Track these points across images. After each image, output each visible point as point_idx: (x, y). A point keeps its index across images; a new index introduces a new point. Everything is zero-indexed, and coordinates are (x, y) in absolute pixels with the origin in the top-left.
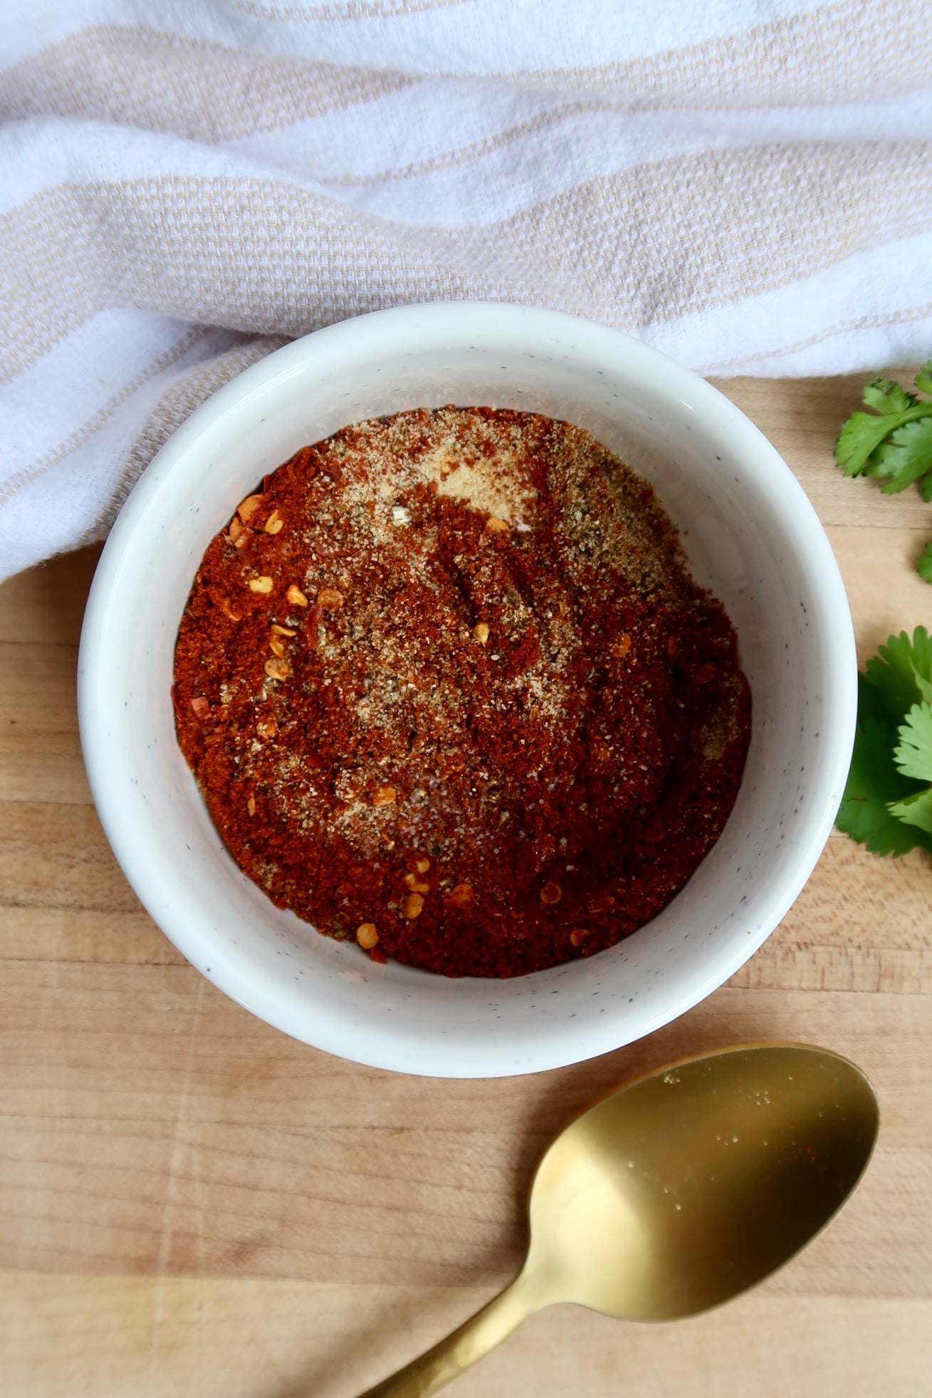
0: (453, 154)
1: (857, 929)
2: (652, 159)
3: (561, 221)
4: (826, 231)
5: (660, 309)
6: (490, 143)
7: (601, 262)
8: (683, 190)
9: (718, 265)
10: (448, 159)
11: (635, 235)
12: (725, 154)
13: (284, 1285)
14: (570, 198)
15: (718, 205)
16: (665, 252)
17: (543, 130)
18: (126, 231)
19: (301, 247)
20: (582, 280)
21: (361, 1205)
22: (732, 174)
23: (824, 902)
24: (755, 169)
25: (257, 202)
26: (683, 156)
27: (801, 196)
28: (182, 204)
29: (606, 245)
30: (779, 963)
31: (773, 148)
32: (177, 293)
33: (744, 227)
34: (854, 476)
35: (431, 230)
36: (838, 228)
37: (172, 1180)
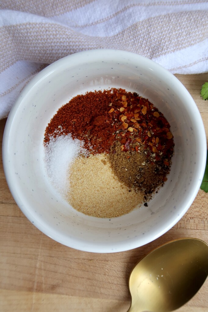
0: (103, 19)
1: (206, 214)
2: (153, 16)
3: (129, 34)
4: (198, 32)
5: (154, 55)
6: (112, 16)
7: (139, 44)
8: (160, 23)
9: (169, 42)
10: (102, 21)
11: (148, 36)
12: (172, 14)
13: (63, 296)
14: (131, 28)
15: (170, 27)
16: (156, 40)
17: (125, 11)
18: (19, 38)
19: (61, 40)
20: (135, 49)
21: (81, 278)
22: (174, 19)
23: (197, 207)
24: (180, 18)
25: (50, 29)
26: (161, 15)
27: (192, 23)
28: (31, 30)
29: (141, 39)
30: (185, 223)
31: (185, 12)
32: (33, 54)
33: (177, 32)
34: (205, 100)
35: (96, 37)
36: (202, 31)
37: (37, 270)
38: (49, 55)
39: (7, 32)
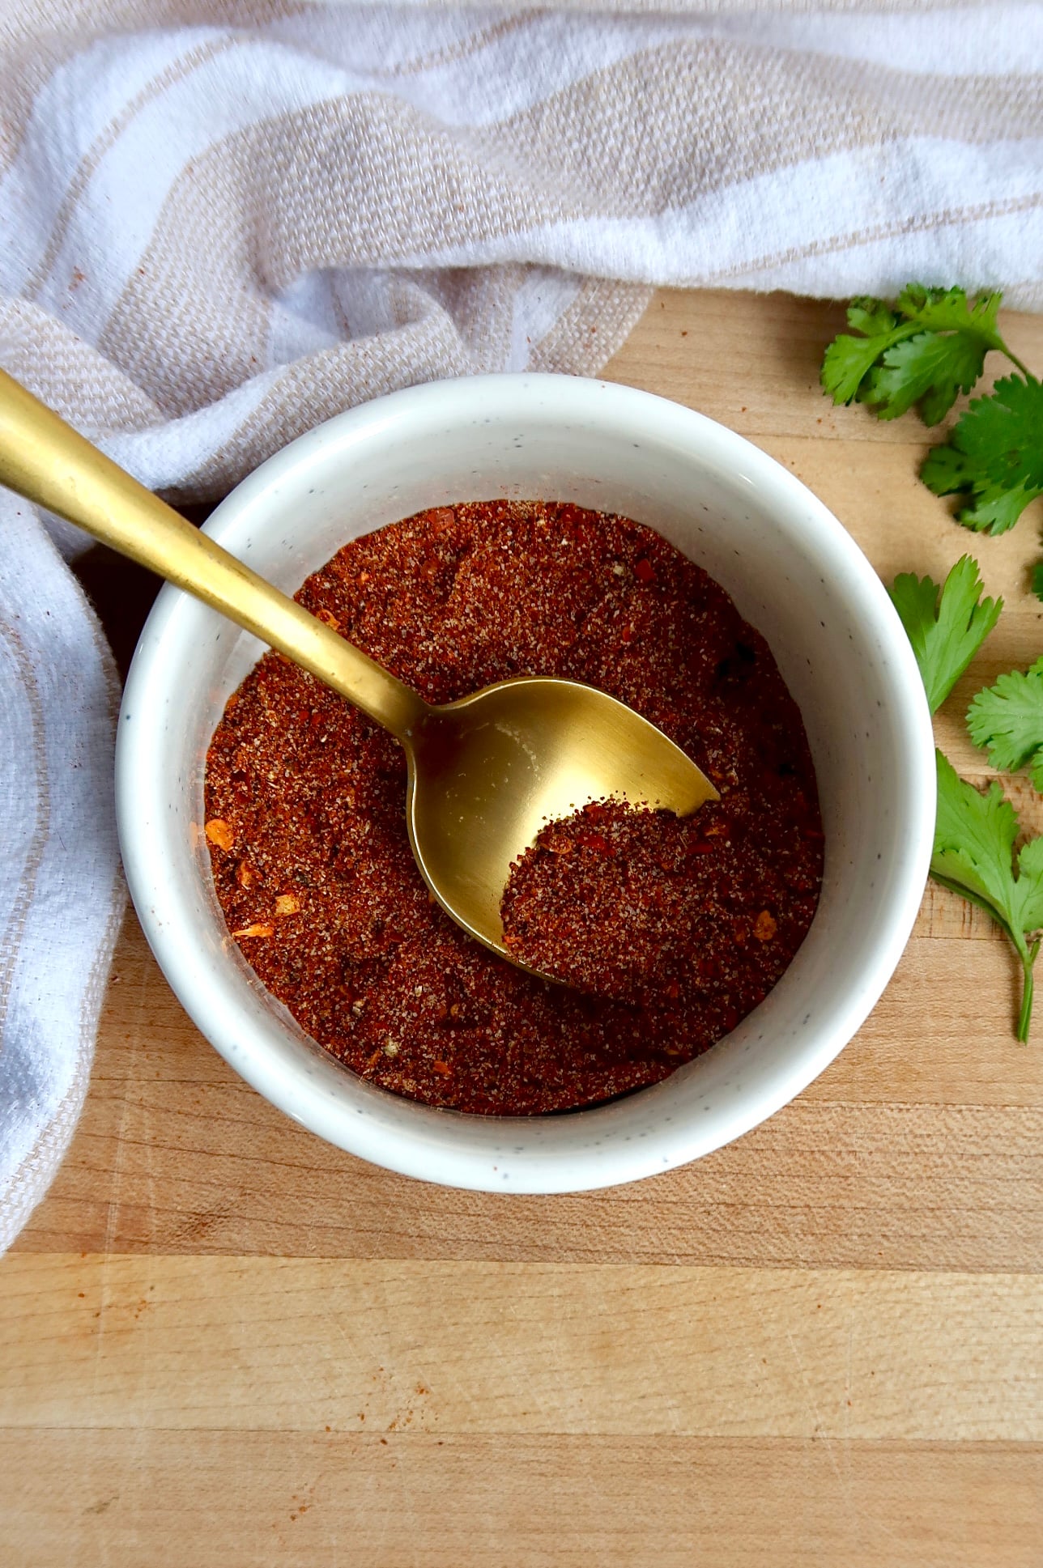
0: (441, 52)
2: (653, 45)
3: (563, 120)
5: (673, 197)
6: (480, 39)
7: (606, 160)
8: (685, 72)
9: (729, 146)
10: (437, 57)
11: (640, 127)
14: (570, 95)
15: (723, 85)
16: (674, 142)
17: (534, 24)
20: (588, 178)
22: (734, 58)
26: (683, 42)
29: (611, 142)
33: (752, 105)
34: (847, 404)
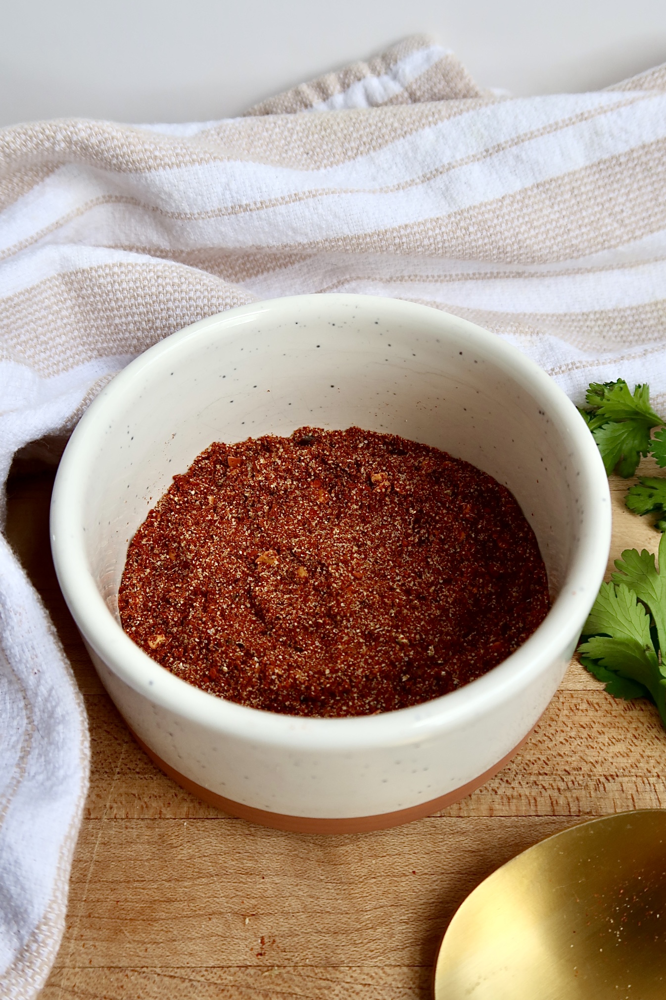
18: (92, 299)
30: (593, 794)
32: (121, 336)
38: (159, 332)
39: (63, 287)
